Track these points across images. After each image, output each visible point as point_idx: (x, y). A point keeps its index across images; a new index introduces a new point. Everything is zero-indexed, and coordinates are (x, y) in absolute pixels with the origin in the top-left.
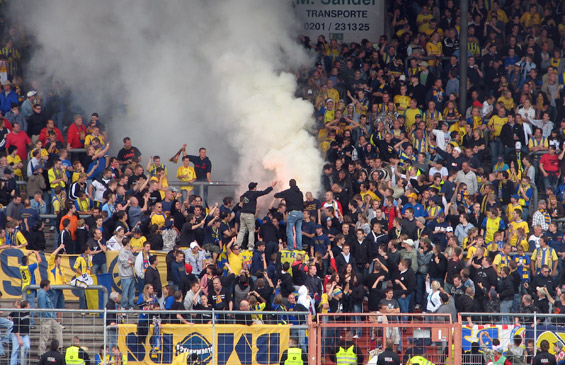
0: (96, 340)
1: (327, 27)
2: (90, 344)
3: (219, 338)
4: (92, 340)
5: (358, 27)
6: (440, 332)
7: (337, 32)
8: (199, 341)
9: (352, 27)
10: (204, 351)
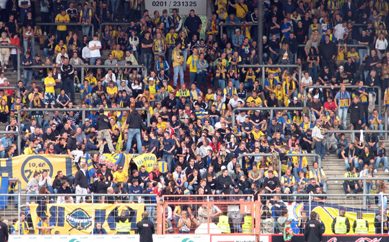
0: (13, 215)
1: (168, 4)
2: (9, 218)
3: (96, 212)
4: (10, 216)
5: (189, 4)
6: (246, 207)
7: (175, 7)
8: (82, 214)
9: (185, 4)
10: (86, 221)
